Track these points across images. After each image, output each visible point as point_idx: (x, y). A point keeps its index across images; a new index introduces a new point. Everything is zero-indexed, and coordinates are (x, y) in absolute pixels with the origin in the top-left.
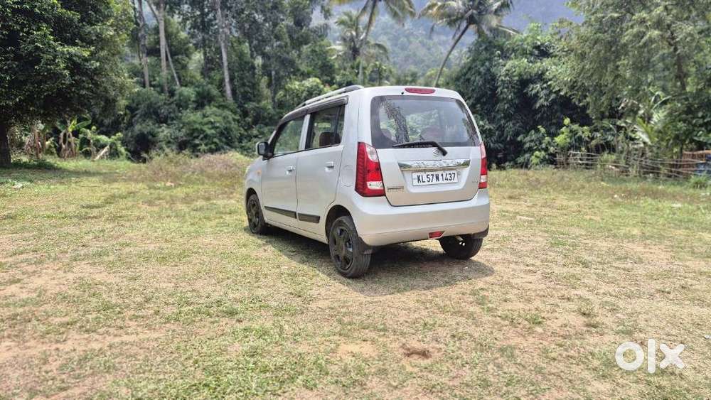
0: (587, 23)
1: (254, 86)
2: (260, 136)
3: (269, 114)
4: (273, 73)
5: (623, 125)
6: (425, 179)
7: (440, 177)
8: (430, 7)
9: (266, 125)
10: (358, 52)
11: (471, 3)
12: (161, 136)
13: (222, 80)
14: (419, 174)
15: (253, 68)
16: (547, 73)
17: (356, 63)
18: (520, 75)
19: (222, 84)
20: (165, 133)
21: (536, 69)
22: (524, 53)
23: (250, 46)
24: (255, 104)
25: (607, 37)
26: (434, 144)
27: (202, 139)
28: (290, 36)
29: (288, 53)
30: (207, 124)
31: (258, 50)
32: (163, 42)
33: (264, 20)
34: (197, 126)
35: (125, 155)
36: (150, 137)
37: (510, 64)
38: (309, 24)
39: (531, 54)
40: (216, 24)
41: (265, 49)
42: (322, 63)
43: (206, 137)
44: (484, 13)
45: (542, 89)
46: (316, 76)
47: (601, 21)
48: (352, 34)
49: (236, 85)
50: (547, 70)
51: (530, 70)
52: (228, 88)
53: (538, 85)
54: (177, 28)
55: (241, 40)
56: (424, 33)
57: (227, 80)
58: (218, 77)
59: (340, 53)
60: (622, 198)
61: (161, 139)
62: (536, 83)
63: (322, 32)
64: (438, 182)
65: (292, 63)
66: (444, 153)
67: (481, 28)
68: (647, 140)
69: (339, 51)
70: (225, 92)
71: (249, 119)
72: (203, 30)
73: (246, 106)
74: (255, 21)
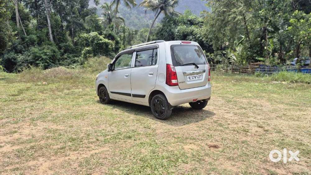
0: (214, 12)
1: (64, 35)
2: (68, 59)
3: (72, 48)
4: (72, 29)
5: (225, 53)
6: (191, 78)
7: (196, 77)
8: (144, 2)
9: (70, 53)
10: (111, 20)
11: (162, 1)
12: (19, 59)
13: (48, 33)
14: (189, 76)
15: (62, 26)
16: (194, 31)
17: (111, 25)
18: (183, 33)
19: (48, 34)
20: (21, 58)
21: (190, 30)
22: (185, 23)
23: (60, 17)
24: (65, 44)
25: (222, 18)
26: (194, 64)
27: (40, 61)
28: (79, 13)
29: (79, 21)
30: (42, 53)
31: (64, 18)
32: (17, 14)
33: (66, 5)
34: (37, 54)
35: (3, 69)
36: (13, 60)
37: (179, 28)
38: (87, 7)
39: (187, 24)
40: (43, 6)
41: (67, 18)
42: (96, 25)
43: (42, 59)
44: (167, 6)
45: (193, 38)
46: (93, 31)
47: (219, 12)
48: (108, 12)
49: (55, 35)
50: (194, 30)
51: (187, 31)
52: (51, 36)
53: (191, 37)
54: (23, 8)
55: (56, 14)
56: (137, 12)
57: (50, 32)
58: (46, 31)
59: (103, 21)
60: (236, 82)
61: (19, 61)
62: (190, 36)
63: (94, 11)
64: (195, 79)
65: (81, 25)
66: (198, 67)
67: (166, 12)
68: (235, 59)
69: (102, 20)
70: (50, 38)
71: (62, 51)
72: (36, 9)
73: (60, 45)
74: (62, 6)
